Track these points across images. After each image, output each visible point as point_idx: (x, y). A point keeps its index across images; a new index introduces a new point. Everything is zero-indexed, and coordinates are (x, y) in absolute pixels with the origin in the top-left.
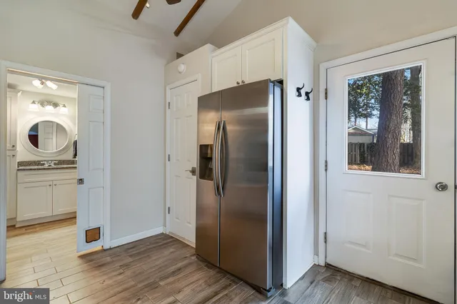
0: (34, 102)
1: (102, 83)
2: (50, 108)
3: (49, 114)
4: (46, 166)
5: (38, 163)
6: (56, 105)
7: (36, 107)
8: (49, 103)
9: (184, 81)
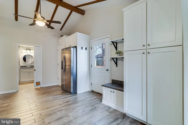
0: (24, 50)
1: (39, 46)
2: (29, 51)
3: (28, 53)
4: (28, 67)
5: (26, 66)
6: (30, 50)
7: (25, 51)
8: (28, 49)
9: (61, 44)
